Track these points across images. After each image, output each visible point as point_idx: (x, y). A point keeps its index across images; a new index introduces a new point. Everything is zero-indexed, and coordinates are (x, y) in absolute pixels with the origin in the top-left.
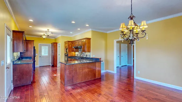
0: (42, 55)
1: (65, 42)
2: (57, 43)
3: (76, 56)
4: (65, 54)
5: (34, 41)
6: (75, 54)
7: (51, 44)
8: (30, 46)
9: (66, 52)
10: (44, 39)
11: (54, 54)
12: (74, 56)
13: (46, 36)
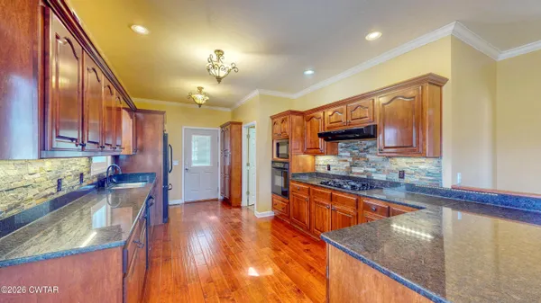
0: (194, 165)
1: (273, 118)
2: (240, 124)
3: (321, 170)
4: (273, 162)
5: (163, 113)
6: (315, 165)
7: (222, 127)
8: (149, 131)
9: (278, 155)
10: (200, 105)
11: (231, 163)
12: (309, 170)
13: (206, 94)
